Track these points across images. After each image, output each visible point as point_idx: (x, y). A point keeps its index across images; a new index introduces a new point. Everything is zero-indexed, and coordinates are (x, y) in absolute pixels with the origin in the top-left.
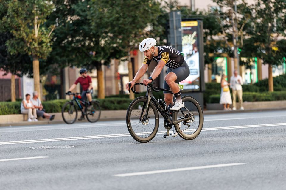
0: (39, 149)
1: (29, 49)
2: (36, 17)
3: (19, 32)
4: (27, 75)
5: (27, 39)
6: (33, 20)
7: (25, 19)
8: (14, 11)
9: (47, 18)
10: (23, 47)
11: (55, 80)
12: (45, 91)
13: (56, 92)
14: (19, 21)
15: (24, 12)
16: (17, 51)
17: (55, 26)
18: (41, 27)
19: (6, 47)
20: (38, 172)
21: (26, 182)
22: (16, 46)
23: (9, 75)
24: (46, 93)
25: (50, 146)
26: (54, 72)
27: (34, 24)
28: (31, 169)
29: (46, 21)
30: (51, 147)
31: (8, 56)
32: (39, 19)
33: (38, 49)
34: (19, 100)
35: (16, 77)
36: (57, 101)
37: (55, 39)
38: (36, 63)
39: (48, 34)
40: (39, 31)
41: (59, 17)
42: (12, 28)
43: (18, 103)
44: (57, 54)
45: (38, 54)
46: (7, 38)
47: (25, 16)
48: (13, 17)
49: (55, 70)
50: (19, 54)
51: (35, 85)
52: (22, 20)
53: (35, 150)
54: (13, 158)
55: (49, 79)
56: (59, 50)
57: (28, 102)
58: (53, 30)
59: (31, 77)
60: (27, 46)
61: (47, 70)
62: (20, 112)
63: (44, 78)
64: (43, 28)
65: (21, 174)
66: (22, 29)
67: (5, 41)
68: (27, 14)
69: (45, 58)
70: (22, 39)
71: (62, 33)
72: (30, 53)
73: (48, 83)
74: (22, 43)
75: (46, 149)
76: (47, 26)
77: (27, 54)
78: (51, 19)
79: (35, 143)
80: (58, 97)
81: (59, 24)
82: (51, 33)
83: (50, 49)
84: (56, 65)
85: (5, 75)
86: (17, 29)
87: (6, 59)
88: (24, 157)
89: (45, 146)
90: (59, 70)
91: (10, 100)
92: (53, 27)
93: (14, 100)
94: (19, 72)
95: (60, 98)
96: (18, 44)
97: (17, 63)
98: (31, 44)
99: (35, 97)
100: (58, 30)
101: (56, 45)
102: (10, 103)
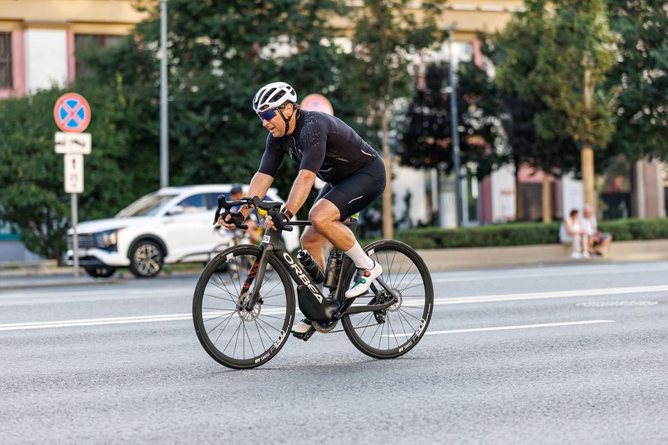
0: (596, 308)
1: (575, 129)
2: (588, 74)
3: (557, 100)
4: (571, 174)
5: (570, 111)
6: (582, 77)
7: (569, 77)
8: (548, 62)
9: (607, 75)
10: (564, 126)
11: (621, 183)
12: (602, 203)
13: (622, 205)
14: (557, 79)
15: (565, 65)
16: (554, 132)
17: (620, 88)
18: (596, 90)
19: (533, 126)
20: (597, 348)
21: (576, 365)
22: (552, 124)
23: (540, 176)
24: (605, 207)
25: (615, 301)
26: (620, 171)
27: (583, 85)
28: (584, 343)
29: (604, 78)
30: (617, 304)
31: (538, 143)
32: (593, 75)
33: (590, 129)
34: (557, 219)
35: (551, 179)
36: (623, 222)
37: (621, 111)
38: (588, 155)
39: (609, 101)
40: (593, 97)
41: (627, 73)
42: (544, 91)
43: (555, 225)
44: (625, 138)
45: (592, 138)
46: (535, 110)
47: (567, 70)
48: (547, 73)
49: (621, 166)
50: (556, 139)
51: (586, 193)
52: (562, 78)
53: (588, 308)
54: (551, 322)
55: (609, 182)
56: (628, 131)
57: (573, 223)
58: (616, 95)
59: (579, 177)
60: (571, 124)
61: (606, 166)
62: (557, 241)
63: (601, 181)
64: (601, 93)
65: (567, 350)
66: (563, 94)
67: (531, 117)
68: (570, 67)
69: (603, 145)
70: (563, 113)
71: (633, 100)
72: (576, 137)
73: (609, 189)
74: (562, 118)
75: (609, 307)
76: (607, 87)
77: (570, 139)
78: (614, 75)
79: (589, 297)
80: (625, 213)
81: (628, 84)
82: (613, 101)
83: (613, 129)
84: (621, 158)
85: (532, 175)
86: (555, 94)
87: (534, 146)
88: (569, 321)
89: (606, 301)
90: (628, 167)
91: (540, 220)
92: (617, 90)
93: (547, 220)
94: (557, 171)
95: (630, 215)
96: (556, 120)
97: (553, 154)
98: (578, 119)
99: (586, 215)
100: (626, 94)
101: (623, 122)
102: (540, 225)
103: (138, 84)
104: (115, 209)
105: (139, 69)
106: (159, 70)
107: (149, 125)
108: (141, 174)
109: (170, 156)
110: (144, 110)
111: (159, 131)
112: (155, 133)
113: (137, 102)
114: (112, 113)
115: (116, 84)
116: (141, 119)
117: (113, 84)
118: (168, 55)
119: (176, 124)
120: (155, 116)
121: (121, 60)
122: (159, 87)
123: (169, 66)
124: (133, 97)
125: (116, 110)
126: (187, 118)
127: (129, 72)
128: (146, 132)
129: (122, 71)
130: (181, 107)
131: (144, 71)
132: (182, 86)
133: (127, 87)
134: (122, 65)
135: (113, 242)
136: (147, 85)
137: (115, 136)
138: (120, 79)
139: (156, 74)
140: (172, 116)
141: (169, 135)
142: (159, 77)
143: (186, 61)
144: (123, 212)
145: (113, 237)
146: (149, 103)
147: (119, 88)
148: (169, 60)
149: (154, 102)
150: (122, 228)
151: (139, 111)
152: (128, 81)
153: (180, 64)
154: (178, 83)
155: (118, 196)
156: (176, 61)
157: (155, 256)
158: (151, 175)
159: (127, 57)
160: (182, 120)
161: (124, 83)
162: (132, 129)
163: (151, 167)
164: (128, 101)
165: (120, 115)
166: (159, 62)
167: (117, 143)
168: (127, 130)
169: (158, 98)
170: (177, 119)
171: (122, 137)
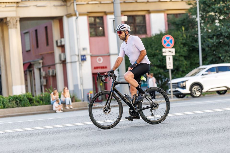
103: (190, 30)
104: (184, 74)
105: (190, 25)
106: (197, 25)
107: (195, 44)
108: (193, 61)
109: (202, 55)
110: (192, 39)
111: (198, 46)
112: (197, 47)
113: (190, 36)
114: (182, 41)
115: (182, 30)
116: (192, 42)
117: (181, 30)
118: (200, 19)
119: (204, 43)
120: (197, 41)
121: (184, 22)
122: (197, 31)
123: (201, 23)
124: (188, 35)
125: (183, 40)
126: (208, 41)
127: (187, 26)
128: (194, 46)
129: (184, 26)
130: (205, 37)
131: (192, 25)
132: (205, 30)
133: (186, 31)
134: (184, 24)
135: (184, 85)
136: (193, 30)
137: (183, 49)
138: (183, 29)
139: (196, 26)
140: (203, 41)
141: (202, 47)
142: (197, 27)
143: (206, 21)
144: (187, 75)
145: (184, 83)
146: (194, 37)
147: (184, 32)
148: (200, 21)
149: (196, 36)
150: (187, 80)
151: (191, 39)
152: (186, 29)
153: (204, 22)
154: (204, 29)
155: (185, 69)
156: (203, 21)
157: (199, 90)
158: (196, 62)
159: (185, 21)
160: (206, 42)
161: (185, 30)
162: (189, 46)
163: (196, 58)
164: (187, 37)
165: (184, 41)
166: (197, 22)
167: (184, 51)
168: (187, 46)
169: (197, 35)
170: (204, 41)
171: (185, 49)
